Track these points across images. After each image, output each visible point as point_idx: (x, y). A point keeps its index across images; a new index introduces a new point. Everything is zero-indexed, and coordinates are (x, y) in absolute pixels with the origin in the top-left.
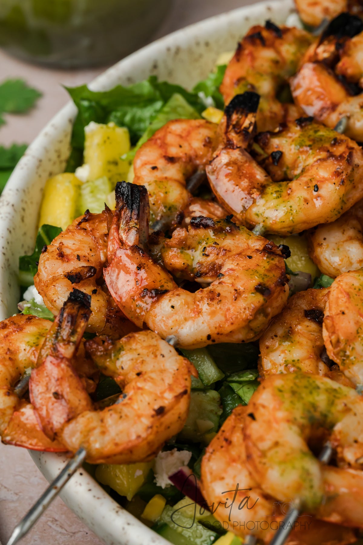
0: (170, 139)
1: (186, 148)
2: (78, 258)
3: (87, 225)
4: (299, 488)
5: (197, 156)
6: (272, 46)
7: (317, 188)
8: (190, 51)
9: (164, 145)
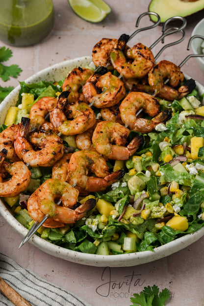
0: (43, 103)
1: (46, 106)
2: (8, 138)
3: (13, 128)
4: (49, 211)
5: (49, 109)
6: (79, 75)
7: (77, 124)
8: (60, 70)
9: (40, 105)
